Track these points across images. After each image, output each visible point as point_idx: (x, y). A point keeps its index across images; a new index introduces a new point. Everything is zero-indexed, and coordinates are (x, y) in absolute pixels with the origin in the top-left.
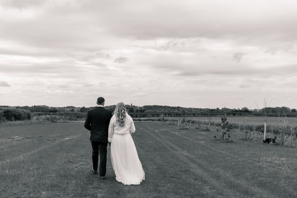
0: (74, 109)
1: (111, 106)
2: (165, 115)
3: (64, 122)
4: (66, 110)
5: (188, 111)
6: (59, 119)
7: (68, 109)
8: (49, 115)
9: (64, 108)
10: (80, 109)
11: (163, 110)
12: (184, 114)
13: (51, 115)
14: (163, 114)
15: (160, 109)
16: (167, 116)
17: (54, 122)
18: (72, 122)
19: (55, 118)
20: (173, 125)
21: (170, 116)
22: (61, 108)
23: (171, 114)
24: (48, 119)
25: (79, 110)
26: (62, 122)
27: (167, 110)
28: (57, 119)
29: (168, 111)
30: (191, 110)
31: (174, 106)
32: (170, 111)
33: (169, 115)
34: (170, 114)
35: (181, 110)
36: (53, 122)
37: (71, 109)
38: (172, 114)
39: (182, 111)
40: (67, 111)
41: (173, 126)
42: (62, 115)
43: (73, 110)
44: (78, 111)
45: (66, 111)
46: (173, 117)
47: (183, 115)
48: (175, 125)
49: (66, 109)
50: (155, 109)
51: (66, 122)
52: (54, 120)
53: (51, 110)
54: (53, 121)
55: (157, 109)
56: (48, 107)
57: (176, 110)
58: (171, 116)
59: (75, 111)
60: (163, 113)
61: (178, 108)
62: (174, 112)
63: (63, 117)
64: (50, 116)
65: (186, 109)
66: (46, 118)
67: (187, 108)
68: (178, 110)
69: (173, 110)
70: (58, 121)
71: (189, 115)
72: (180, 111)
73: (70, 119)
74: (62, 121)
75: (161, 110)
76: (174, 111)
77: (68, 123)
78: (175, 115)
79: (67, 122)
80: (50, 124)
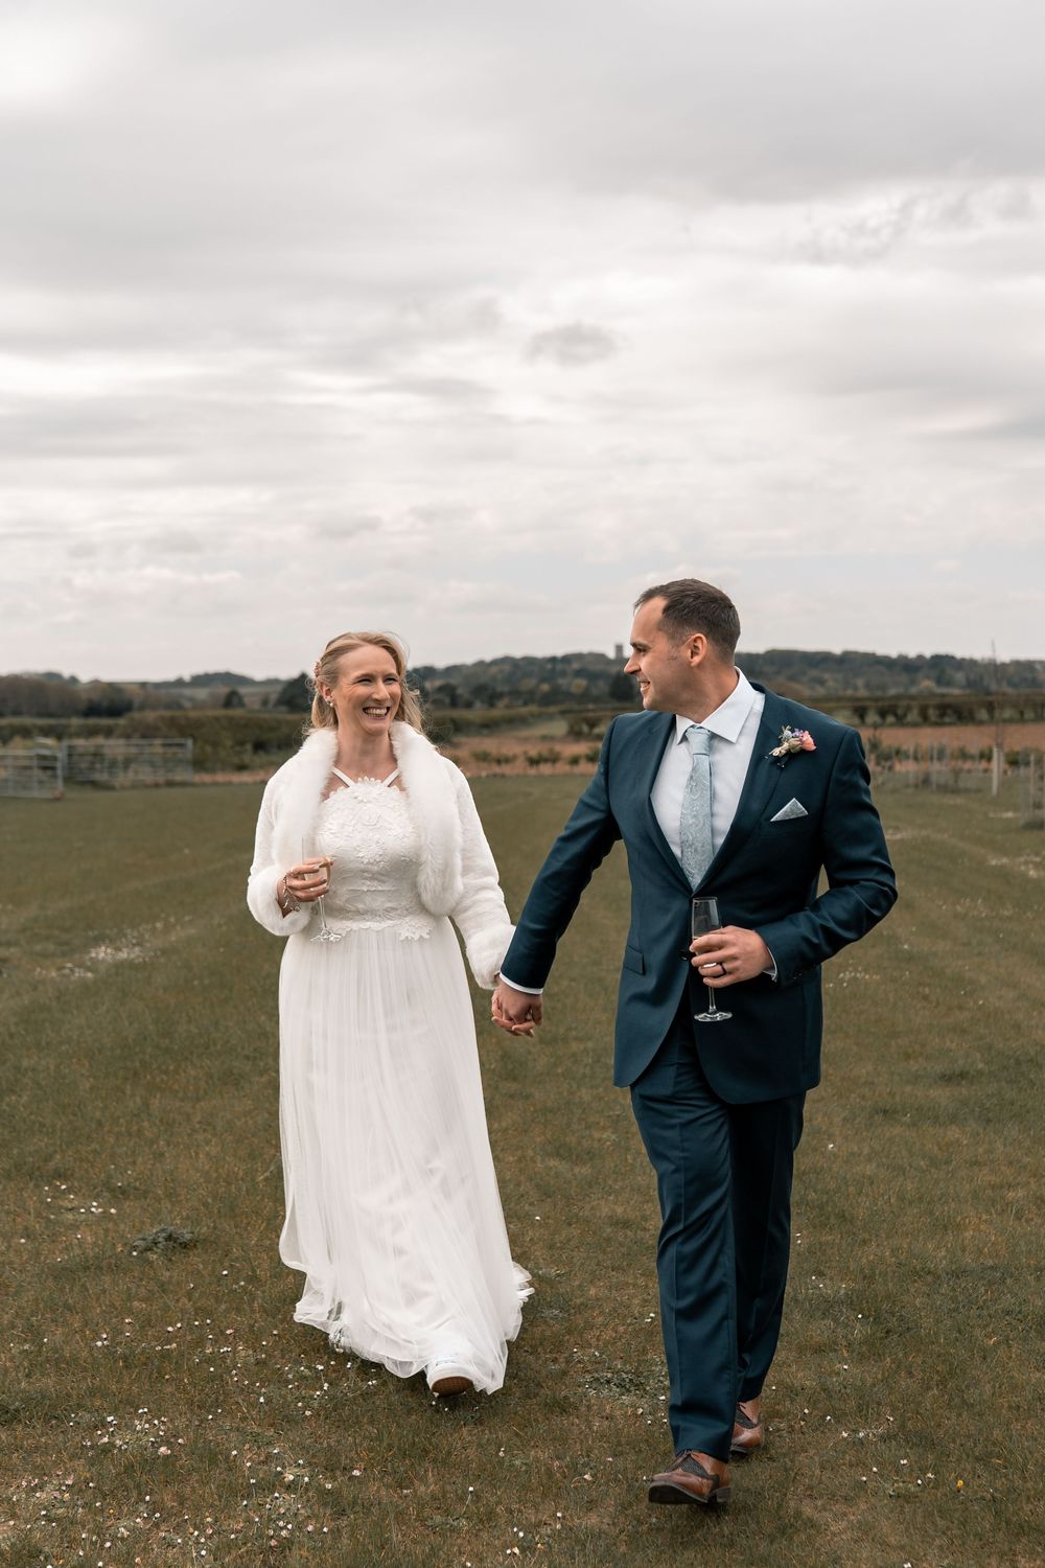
0: (242, 690)
1: (481, 664)
2: (861, 712)
3: (157, 785)
4: (191, 699)
5: (1011, 684)
6: (127, 763)
7: (202, 694)
8: (59, 737)
9: (179, 683)
10: (279, 688)
11: (833, 682)
12: (990, 707)
13: (71, 736)
14: (843, 708)
15: (814, 673)
16: (872, 717)
17: (95, 785)
18: (216, 784)
19: (97, 755)
20: (955, 791)
21: (890, 719)
22: (158, 686)
23: (904, 703)
24: (47, 765)
25: (274, 697)
26: (147, 786)
27: (860, 682)
28: (113, 764)
29: (867, 686)
30: (1029, 676)
31: (912, 653)
32: (883, 687)
33: (883, 714)
34: (896, 706)
35: (960, 677)
36: (83, 783)
37: (223, 690)
38: (909, 709)
39: (970, 684)
40: (198, 705)
41: (959, 800)
42: (148, 733)
43: (231, 700)
44: (265, 703)
45: (187, 704)
46: (915, 725)
47: (983, 714)
48: (967, 791)
49: (188, 692)
50: (781, 679)
51: (170, 784)
52: (92, 768)
53: (90, 701)
54: (80, 776)
55: (792, 678)
56: (74, 680)
57: (928, 677)
58: (901, 721)
59: (246, 700)
60: (839, 699)
61: (941, 665)
62: (913, 690)
63: (157, 747)
64: (66, 743)
65: (995, 669)
66: (31, 758)
67: (1004, 665)
68: (939, 681)
69: (904, 678)
70: (122, 778)
71: (1029, 714)
72: (949, 684)
73: (199, 764)
74: (146, 775)
75: (822, 682)
76: (913, 682)
77: (189, 791)
78: (932, 713)
79: (183, 784)
80: (57, 799)
